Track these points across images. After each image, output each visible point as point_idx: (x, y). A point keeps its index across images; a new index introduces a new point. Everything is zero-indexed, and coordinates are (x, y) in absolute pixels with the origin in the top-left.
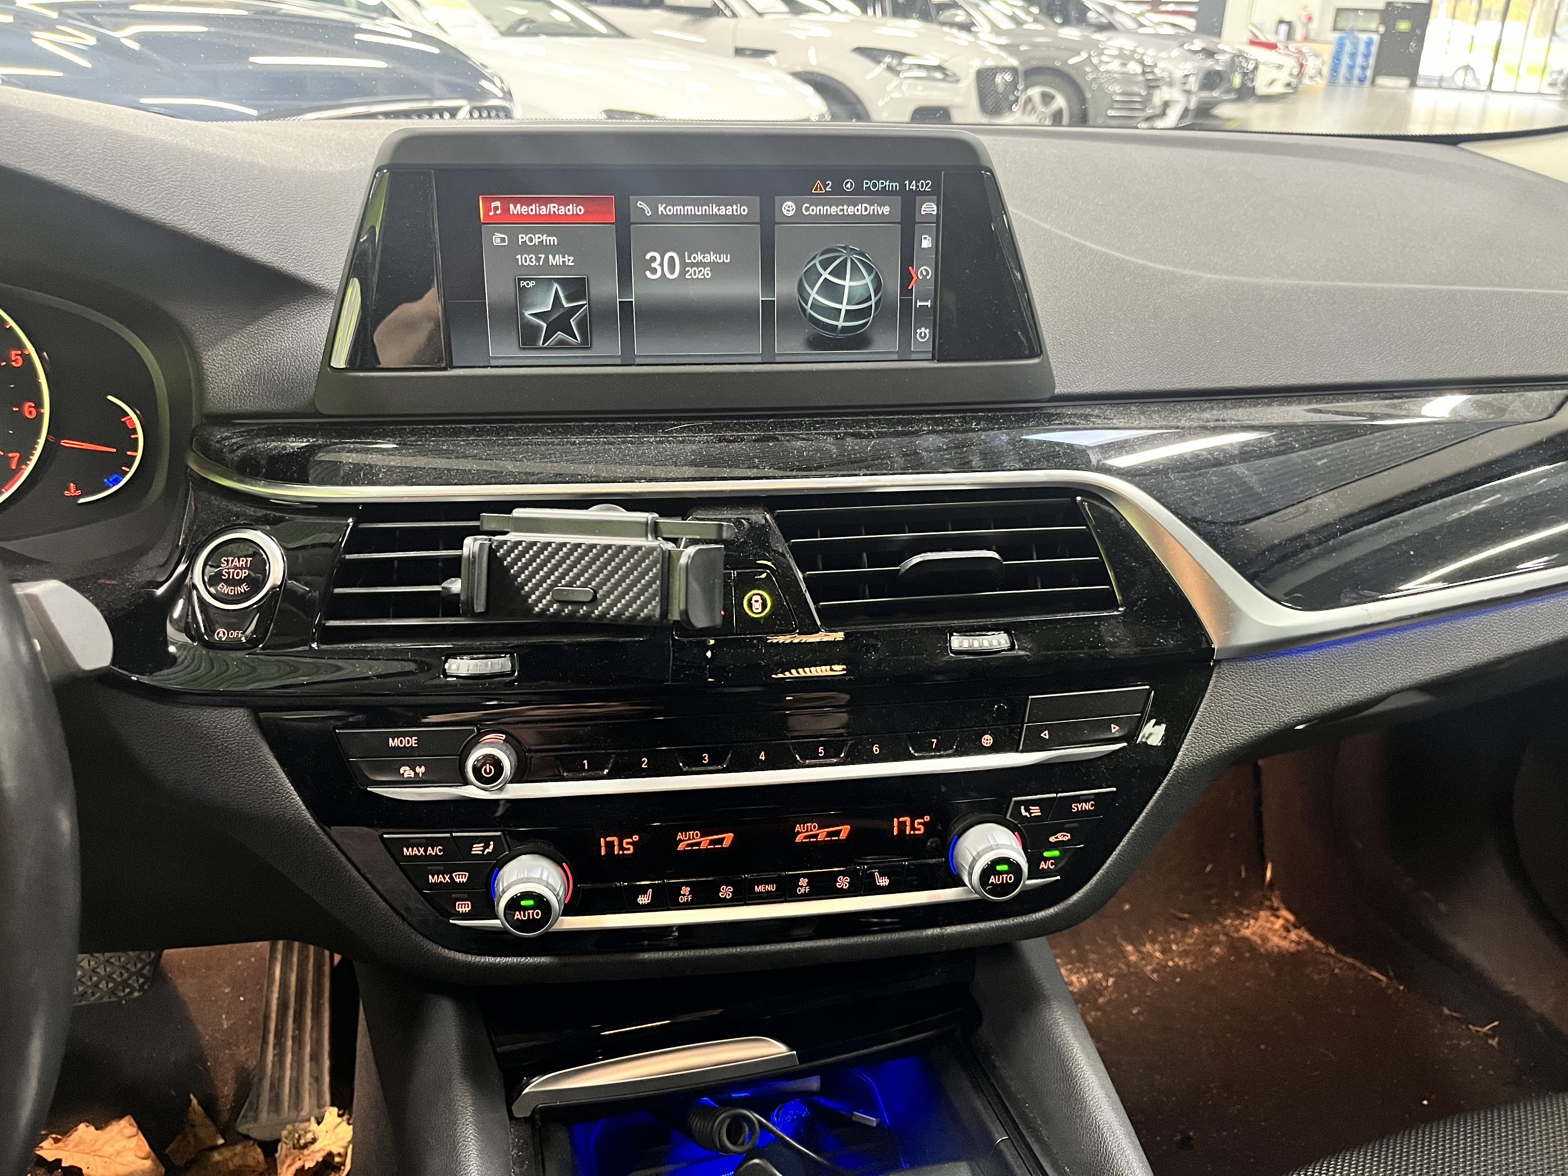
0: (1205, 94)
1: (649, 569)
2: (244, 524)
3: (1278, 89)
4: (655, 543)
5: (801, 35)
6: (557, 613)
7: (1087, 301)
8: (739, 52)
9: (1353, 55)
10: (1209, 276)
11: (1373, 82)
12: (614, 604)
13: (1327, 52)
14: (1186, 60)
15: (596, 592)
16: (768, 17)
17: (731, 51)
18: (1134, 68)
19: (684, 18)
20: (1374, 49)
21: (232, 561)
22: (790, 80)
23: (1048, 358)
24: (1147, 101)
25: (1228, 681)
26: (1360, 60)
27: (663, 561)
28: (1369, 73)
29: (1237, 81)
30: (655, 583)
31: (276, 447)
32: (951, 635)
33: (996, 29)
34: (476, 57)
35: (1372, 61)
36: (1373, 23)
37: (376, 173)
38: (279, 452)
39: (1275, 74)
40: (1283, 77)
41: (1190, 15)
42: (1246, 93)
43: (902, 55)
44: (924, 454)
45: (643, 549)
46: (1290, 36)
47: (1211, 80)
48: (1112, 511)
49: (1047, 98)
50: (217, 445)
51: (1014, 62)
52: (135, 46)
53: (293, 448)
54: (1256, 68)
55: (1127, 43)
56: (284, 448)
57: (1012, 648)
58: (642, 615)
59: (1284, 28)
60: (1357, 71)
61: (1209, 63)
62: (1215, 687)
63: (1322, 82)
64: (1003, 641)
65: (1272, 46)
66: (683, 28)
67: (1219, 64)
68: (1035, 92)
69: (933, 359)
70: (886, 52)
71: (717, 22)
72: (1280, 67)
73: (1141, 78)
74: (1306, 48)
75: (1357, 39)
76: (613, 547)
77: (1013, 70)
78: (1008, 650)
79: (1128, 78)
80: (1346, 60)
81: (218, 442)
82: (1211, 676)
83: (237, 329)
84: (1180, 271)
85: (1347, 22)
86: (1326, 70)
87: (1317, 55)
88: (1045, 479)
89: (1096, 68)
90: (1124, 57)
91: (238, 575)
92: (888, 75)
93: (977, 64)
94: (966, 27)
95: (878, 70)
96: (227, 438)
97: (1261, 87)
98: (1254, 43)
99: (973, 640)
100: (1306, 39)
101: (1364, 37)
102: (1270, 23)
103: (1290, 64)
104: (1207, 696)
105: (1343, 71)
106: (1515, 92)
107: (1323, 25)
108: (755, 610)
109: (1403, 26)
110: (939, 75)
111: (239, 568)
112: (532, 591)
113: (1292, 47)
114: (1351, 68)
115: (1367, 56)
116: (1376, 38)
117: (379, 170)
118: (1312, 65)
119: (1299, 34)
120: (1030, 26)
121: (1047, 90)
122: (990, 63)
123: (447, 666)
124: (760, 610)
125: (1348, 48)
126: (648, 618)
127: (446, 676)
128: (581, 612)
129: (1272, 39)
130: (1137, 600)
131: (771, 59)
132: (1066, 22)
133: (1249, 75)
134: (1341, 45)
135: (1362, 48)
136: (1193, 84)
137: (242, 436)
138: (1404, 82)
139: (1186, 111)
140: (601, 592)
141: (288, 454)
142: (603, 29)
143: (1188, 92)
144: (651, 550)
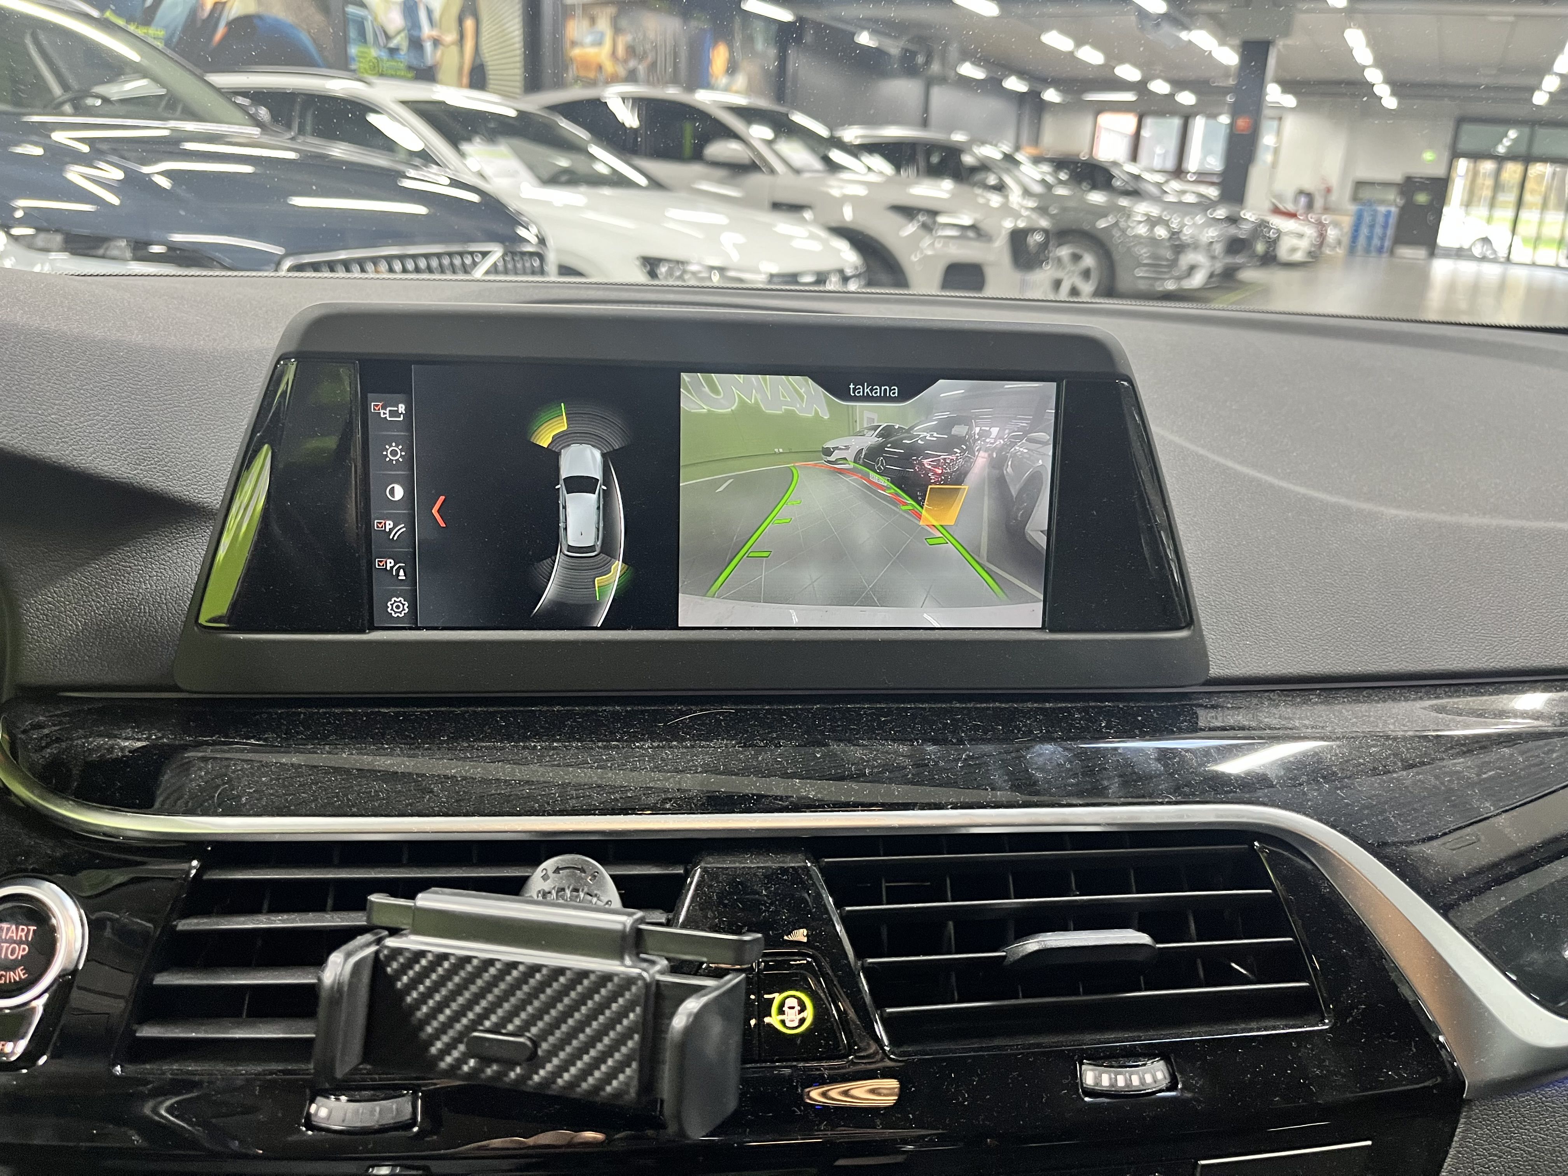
0: (1230, 260)
1: (623, 1013)
2: (33, 870)
3: (1298, 257)
4: (635, 971)
5: (836, 192)
6: (475, 1072)
7: (1239, 544)
8: (777, 206)
9: (1372, 227)
10: (1394, 512)
11: (1392, 252)
12: (564, 1068)
13: (1347, 221)
14: (1210, 226)
15: (536, 1044)
16: (807, 175)
17: (767, 204)
18: (1161, 232)
19: (721, 173)
20: (1392, 221)
21: (8, 929)
22: (823, 234)
23: (1201, 630)
24: (1174, 263)
25: (1482, 1129)
26: (1378, 230)
27: (646, 1002)
28: (1387, 243)
29: (1260, 248)
30: (632, 1038)
31: (99, 747)
32: (1081, 1064)
33: (1027, 193)
34: (514, 205)
35: (1390, 232)
36: (1392, 195)
37: (278, 362)
38: (103, 755)
39: (1295, 242)
40: (1304, 244)
41: (1212, 184)
42: (1269, 259)
43: (934, 213)
44: (1039, 775)
45: (616, 979)
46: (1310, 206)
47: (1235, 246)
48: (1309, 867)
49: (1076, 258)
50: (23, 736)
51: (1044, 223)
52: (164, 183)
53: (122, 749)
54: (1278, 237)
55: (1154, 211)
56: (111, 749)
57: (1172, 1087)
58: (608, 1089)
59: (1303, 200)
60: (1376, 242)
61: (1233, 231)
62: (1463, 1138)
63: (1340, 251)
64: (1160, 1075)
65: (1292, 215)
66: (721, 182)
67: (1243, 231)
68: (1064, 252)
69: (1043, 628)
70: (919, 210)
71: (755, 179)
72: (1301, 236)
73: (1168, 244)
74: (1326, 219)
75: (1376, 211)
76: (568, 973)
77: (1046, 231)
78: (1168, 1089)
79: (1153, 241)
80: (1364, 231)
81: (25, 732)
82: (1458, 1121)
83: (77, 565)
84: (1354, 504)
85: (1366, 194)
86: (1346, 240)
87: (1336, 224)
88: (1212, 819)
89: (1123, 231)
90: (1152, 222)
91: (12, 953)
92: (922, 232)
93: (1009, 224)
94: (1000, 188)
95: (910, 228)
96: (39, 726)
97: (1283, 253)
98: (1277, 211)
99: (1117, 1074)
100: (1326, 209)
101: (1382, 209)
102: (1290, 192)
103: (1310, 232)
104: (1452, 1152)
105: (1362, 240)
106: (1534, 264)
107: (1342, 197)
108: (788, 1024)
109: (1422, 198)
110: (971, 234)
111: (15, 942)
112: (436, 1036)
113: (1312, 217)
114: (1370, 238)
115: (1385, 226)
116: (1394, 210)
117: (284, 357)
118: (1332, 234)
119: (1319, 203)
120: (1061, 191)
121: (1078, 251)
122: (1021, 224)
123: (313, 1108)
124: (796, 1024)
125: (1367, 219)
126: (618, 1094)
127: (310, 1126)
128: (512, 1075)
129: (1290, 207)
130: (1352, 1007)
131: (808, 215)
132: (1094, 187)
133: (1273, 243)
134: (1359, 218)
135: (1380, 219)
136: (1218, 248)
137: (60, 723)
138: (1420, 253)
139: (1211, 275)
140: (545, 1046)
141: (117, 760)
142: (642, 181)
143: (1213, 258)
144: (630, 981)
